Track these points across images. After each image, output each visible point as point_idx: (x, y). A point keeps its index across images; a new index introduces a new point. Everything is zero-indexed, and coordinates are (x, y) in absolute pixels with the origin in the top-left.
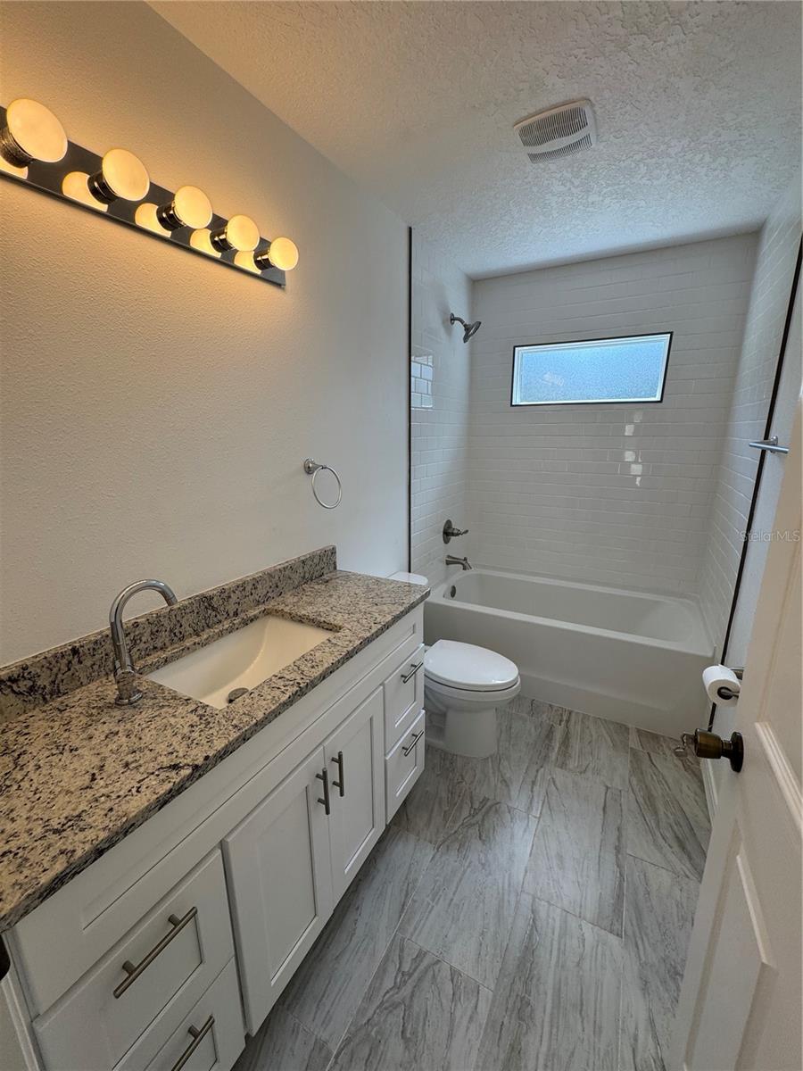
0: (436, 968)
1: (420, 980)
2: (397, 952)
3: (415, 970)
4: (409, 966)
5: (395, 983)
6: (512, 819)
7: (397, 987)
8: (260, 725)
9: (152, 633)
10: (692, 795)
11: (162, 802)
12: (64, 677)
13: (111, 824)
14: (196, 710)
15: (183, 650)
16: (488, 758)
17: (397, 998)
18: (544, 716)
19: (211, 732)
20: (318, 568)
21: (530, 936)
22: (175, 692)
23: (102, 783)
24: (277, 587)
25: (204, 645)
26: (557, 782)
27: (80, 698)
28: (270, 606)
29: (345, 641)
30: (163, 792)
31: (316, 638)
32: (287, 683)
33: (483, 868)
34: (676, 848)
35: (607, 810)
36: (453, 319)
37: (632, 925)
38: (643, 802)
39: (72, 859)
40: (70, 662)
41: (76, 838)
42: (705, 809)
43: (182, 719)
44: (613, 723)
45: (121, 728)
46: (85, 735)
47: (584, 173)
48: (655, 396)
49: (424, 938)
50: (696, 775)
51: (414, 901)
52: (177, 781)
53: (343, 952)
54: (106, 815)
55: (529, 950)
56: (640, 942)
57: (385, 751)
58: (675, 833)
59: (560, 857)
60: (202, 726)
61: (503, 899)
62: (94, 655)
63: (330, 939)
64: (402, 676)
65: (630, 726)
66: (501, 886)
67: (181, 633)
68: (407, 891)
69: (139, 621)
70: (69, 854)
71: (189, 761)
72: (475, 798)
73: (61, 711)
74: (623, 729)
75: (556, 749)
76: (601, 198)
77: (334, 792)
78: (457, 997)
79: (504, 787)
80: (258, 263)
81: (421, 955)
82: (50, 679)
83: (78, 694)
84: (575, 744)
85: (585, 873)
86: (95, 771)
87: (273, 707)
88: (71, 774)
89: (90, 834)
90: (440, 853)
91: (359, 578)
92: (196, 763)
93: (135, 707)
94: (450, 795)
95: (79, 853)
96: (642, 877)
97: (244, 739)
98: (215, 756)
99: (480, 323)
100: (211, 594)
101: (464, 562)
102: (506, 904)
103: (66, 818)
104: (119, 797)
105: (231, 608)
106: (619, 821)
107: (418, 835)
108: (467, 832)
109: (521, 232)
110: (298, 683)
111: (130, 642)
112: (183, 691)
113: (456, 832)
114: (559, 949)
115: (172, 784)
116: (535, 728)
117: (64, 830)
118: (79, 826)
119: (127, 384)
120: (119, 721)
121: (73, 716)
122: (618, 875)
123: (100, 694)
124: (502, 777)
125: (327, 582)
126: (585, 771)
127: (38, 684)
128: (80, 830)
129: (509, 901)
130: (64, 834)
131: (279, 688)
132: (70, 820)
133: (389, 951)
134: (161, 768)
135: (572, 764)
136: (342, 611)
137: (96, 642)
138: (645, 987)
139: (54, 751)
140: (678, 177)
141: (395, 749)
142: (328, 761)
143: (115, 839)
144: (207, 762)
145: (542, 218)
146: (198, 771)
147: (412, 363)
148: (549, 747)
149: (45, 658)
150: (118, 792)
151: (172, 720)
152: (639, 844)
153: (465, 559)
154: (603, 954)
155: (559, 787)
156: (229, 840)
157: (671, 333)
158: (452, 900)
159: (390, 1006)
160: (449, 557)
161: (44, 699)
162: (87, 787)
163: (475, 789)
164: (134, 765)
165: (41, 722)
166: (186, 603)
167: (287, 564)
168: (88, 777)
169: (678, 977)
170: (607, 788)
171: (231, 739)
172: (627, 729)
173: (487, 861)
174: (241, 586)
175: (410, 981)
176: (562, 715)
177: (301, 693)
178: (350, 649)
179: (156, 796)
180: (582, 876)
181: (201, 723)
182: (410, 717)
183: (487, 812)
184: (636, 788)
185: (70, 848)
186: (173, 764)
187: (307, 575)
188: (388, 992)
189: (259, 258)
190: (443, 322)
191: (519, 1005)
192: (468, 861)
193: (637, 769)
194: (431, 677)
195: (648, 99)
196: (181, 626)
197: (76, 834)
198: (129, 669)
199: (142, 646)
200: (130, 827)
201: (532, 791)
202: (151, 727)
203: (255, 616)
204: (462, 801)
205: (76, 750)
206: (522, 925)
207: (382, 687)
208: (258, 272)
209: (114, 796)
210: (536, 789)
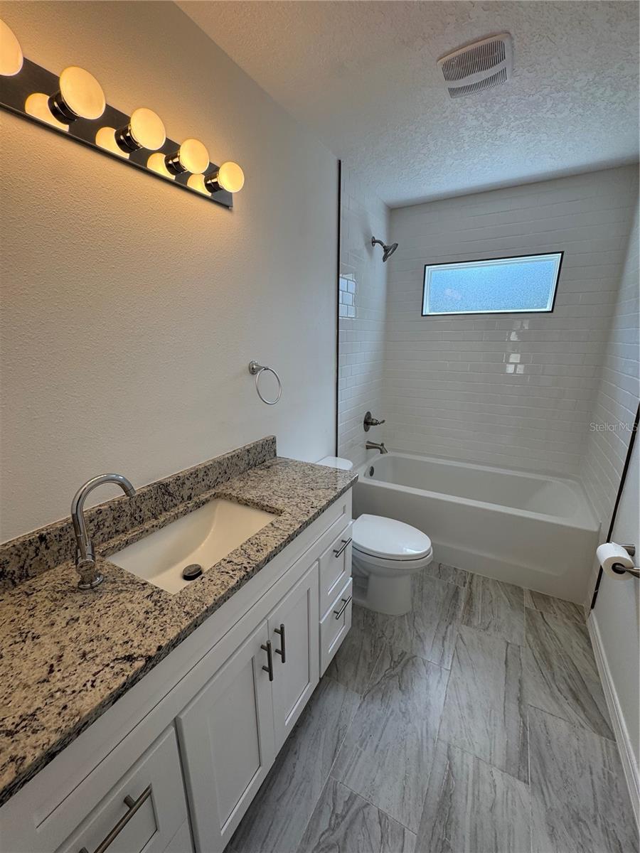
0: (366, 810)
1: (352, 822)
2: (331, 795)
3: (347, 812)
4: (341, 808)
5: (330, 824)
6: (427, 671)
7: (332, 829)
8: (210, 610)
9: (114, 518)
10: (581, 650)
11: (116, 697)
12: (32, 562)
13: (64, 726)
14: (151, 595)
15: (142, 532)
16: (404, 616)
17: (332, 839)
18: (451, 578)
19: (164, 619)
20: (261, 455)
21: (448, 781)
22: (133, 576)
23: (59, 675)
24: (226, 473)
25: (161, 527)
26: (464, 638)
27: (47, 581)
28: (220, 490)
29: (287, 524)
30: (116, 687)
31: (261, 521)
32: (235, 567)
33: (404, 716)
34: (571, 700)
35: (508, 663)
36: (374, 242)
37: (537, 772)
38: (539, 656)
39: (21, 768)
40: (38, 548)
41: (28, 741)
42: (593, 664)
43: (138, 604)
44: (509, 585)
45: (81, 614)
46: (48, 622)
47: (497, 108)
48: (546, 307)
49: (353, 783)
50: (583, 633)
51: (345, 747)
52: (131, 674)
53: (284, 794)
54: (60, 714)
55: (447, 795)
56: (545, 790)
57: (319, 616)
58: (569, 686)
59: (470, 707)
60: (156, 613)
61: (422, 745)
62: (61, 541)
63: (272, 782)
64: (334, 551)
65: (524, 588)
66: (420, 733)
67: (140, 517)
68: (338, 737)
69: (102, 508)
70: (19, 762)
71: (142, 652)
72: (394, 652)
73: (28, 595)
74: (518, 590)
75: (462, 608)
76: (508, 132)
77: (277, 658)
78: (385, 841)
79: (418, 642)
80: (208, 186)
81: (352, 798)
82: (20, 565)
83: (46, 577)
84: (478, 605)
85: (493, 722)
86: (54, 662)
87: (223, 593)
88: (30, 665)
89: (42, 737)
90: (366, 702)
91: (296, 464)
92: (149, 653)
93: (95, 592)
94: (373, 649)
95: (29, 761)
96: (543, 727)
97: (196, 625)
98: (167, 645)
99: (397, 245)
100: (167, 481)
101: (381, 447)
102: (425, 749)
103: (21, 716)
104: (74, 692)
105: (186, 493)
106: (519, 674)
107: (347, 684)
108: (388, 682)
109: (435, 164)
110: (245, 568)
111: (93, 527)
112: (141, 576)
113: (379, 682)
114: (473, 794)
115: (125, 678)
116: (443, 588)
117: (17, 732)
118: (32, 727)
119: (89, 294)
120: (80, 607)
121: (39, 600)
122: (522, 724)
123: (65, 577)
124: (417, 632)
125: (269, 467)
126: (487, 628)
127: (8, 570)
128: (33, 733)
129: (427, 747)
130: (16, 737)
131: (227, 573)
132: (24, 720)
133: (324, 793)
134: (117, 659)
135: (476, 622)
136: (282, 495)
137: (62, 529)
138: (552, 834)
139: (18, 639)
140: (580, 111)
141: (327, 614)
142: (272, 631)
143: (67, 740)
144: (160, 652)
145: (455, 151)
146: (151, 661)
147: (340, 279)
148: (455, 606)
149: (14, 546)
150: (73, 686)
151: (129, 606)
152: (538, 697)
153: (382, 445)
154: (513, 801)
155: (466, 643)
156: (182, 717)
157: (562, 253)
158: (377, 746)
159: (326, 847)
160: (368, 442)
161: (14, 583)
162: (44, 681)
163: (394, 643)
164: (91, 655)
165: (9, 607)
166: (145, 490)
167: (234, 453)
168: (46, 668)
169: (580, 823)
170: (508, 643)
171: (183, 627)
172: (521, 590)
173: (407, 710)
174: (194, 473)
175: (343, 822)
176: (465, 577)
177: (248, 577)
178: (291, 533)
179: (109, 692)
180: (490, 725)
181: (156, 610)
182: (341, 584)
183: (405, 665)
184: (533, 645)
185: (21, 754)
186: (127, 654)
187: (251, 462)
188: (323, 834)
189: (209, 182)
190: (366, 244)
191: (441, 847)
192: (390, 710)
193: (532, 627)
194: (359, 548)
195: (563, 32)
196: (141, 511)
197: (29, 736)
198: (89, 559)
199: (105, 530)
200: (83, 726)
201: (443, 646)
202: (110, 613)
203: (206, 499)
204: (383, 655)
205: (38, 638)
206: (439, 770)
207: (317, 562)
208: (209, 194)
209: (69, 691)
210: (446, 644)
